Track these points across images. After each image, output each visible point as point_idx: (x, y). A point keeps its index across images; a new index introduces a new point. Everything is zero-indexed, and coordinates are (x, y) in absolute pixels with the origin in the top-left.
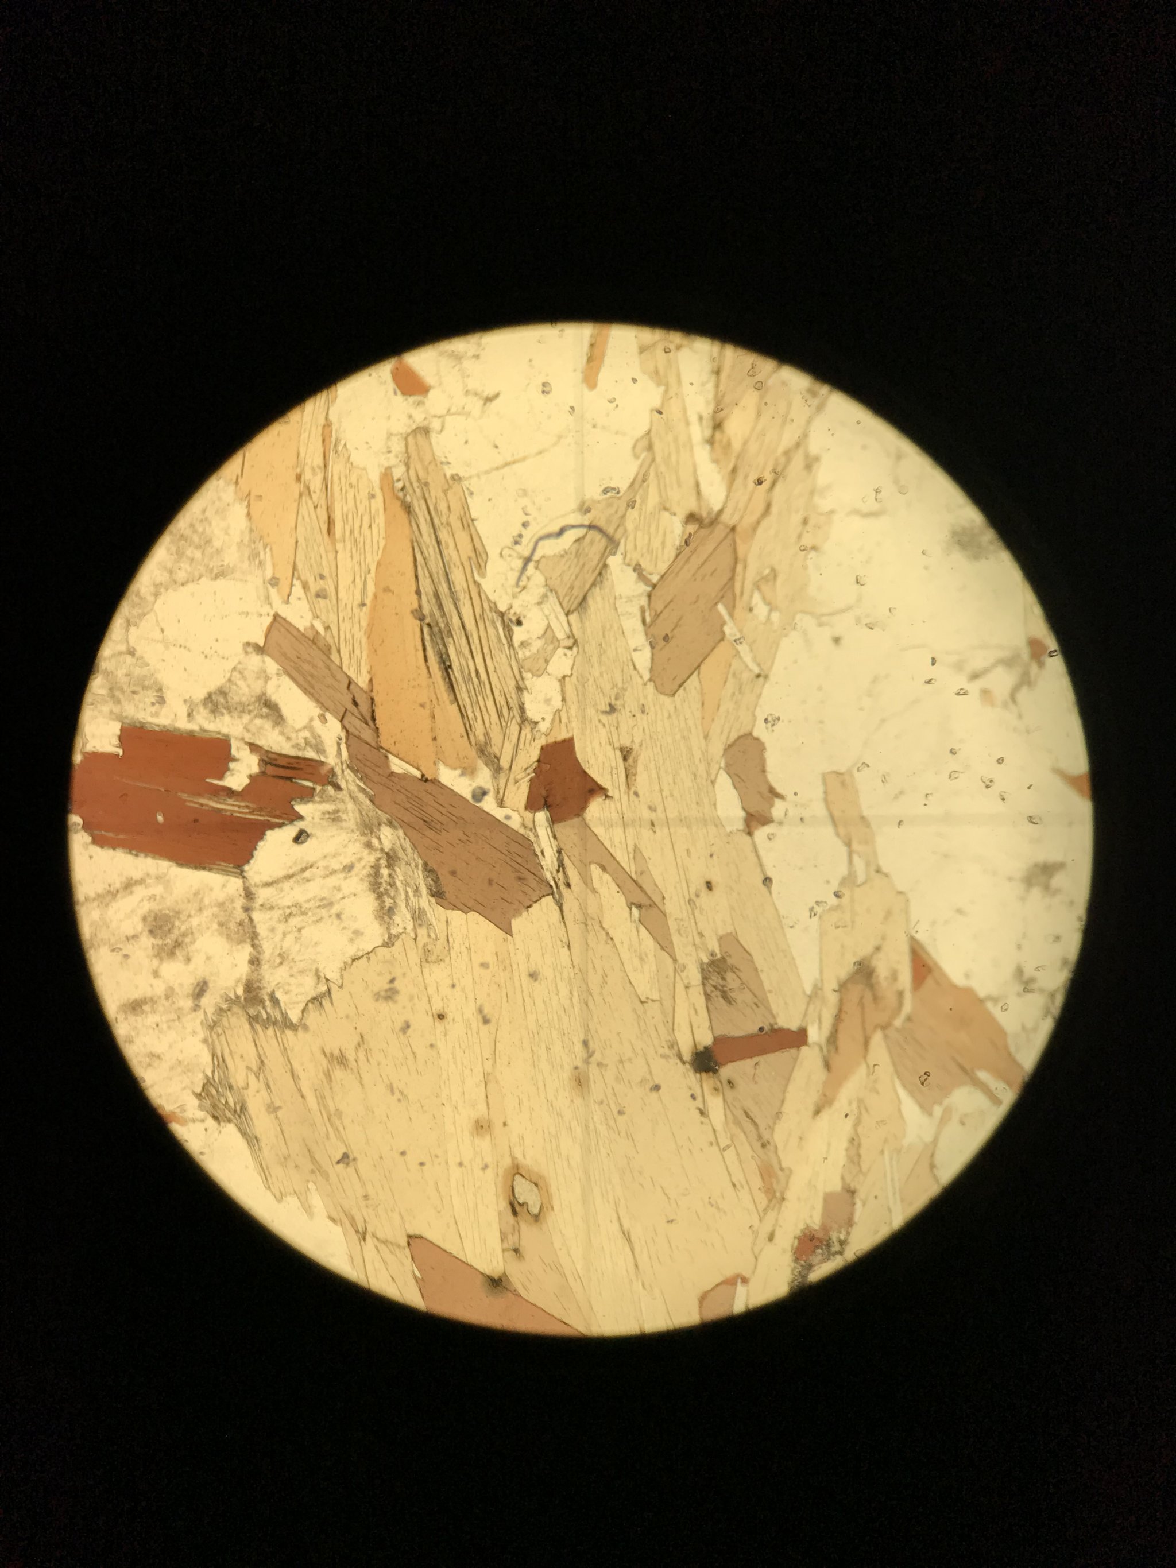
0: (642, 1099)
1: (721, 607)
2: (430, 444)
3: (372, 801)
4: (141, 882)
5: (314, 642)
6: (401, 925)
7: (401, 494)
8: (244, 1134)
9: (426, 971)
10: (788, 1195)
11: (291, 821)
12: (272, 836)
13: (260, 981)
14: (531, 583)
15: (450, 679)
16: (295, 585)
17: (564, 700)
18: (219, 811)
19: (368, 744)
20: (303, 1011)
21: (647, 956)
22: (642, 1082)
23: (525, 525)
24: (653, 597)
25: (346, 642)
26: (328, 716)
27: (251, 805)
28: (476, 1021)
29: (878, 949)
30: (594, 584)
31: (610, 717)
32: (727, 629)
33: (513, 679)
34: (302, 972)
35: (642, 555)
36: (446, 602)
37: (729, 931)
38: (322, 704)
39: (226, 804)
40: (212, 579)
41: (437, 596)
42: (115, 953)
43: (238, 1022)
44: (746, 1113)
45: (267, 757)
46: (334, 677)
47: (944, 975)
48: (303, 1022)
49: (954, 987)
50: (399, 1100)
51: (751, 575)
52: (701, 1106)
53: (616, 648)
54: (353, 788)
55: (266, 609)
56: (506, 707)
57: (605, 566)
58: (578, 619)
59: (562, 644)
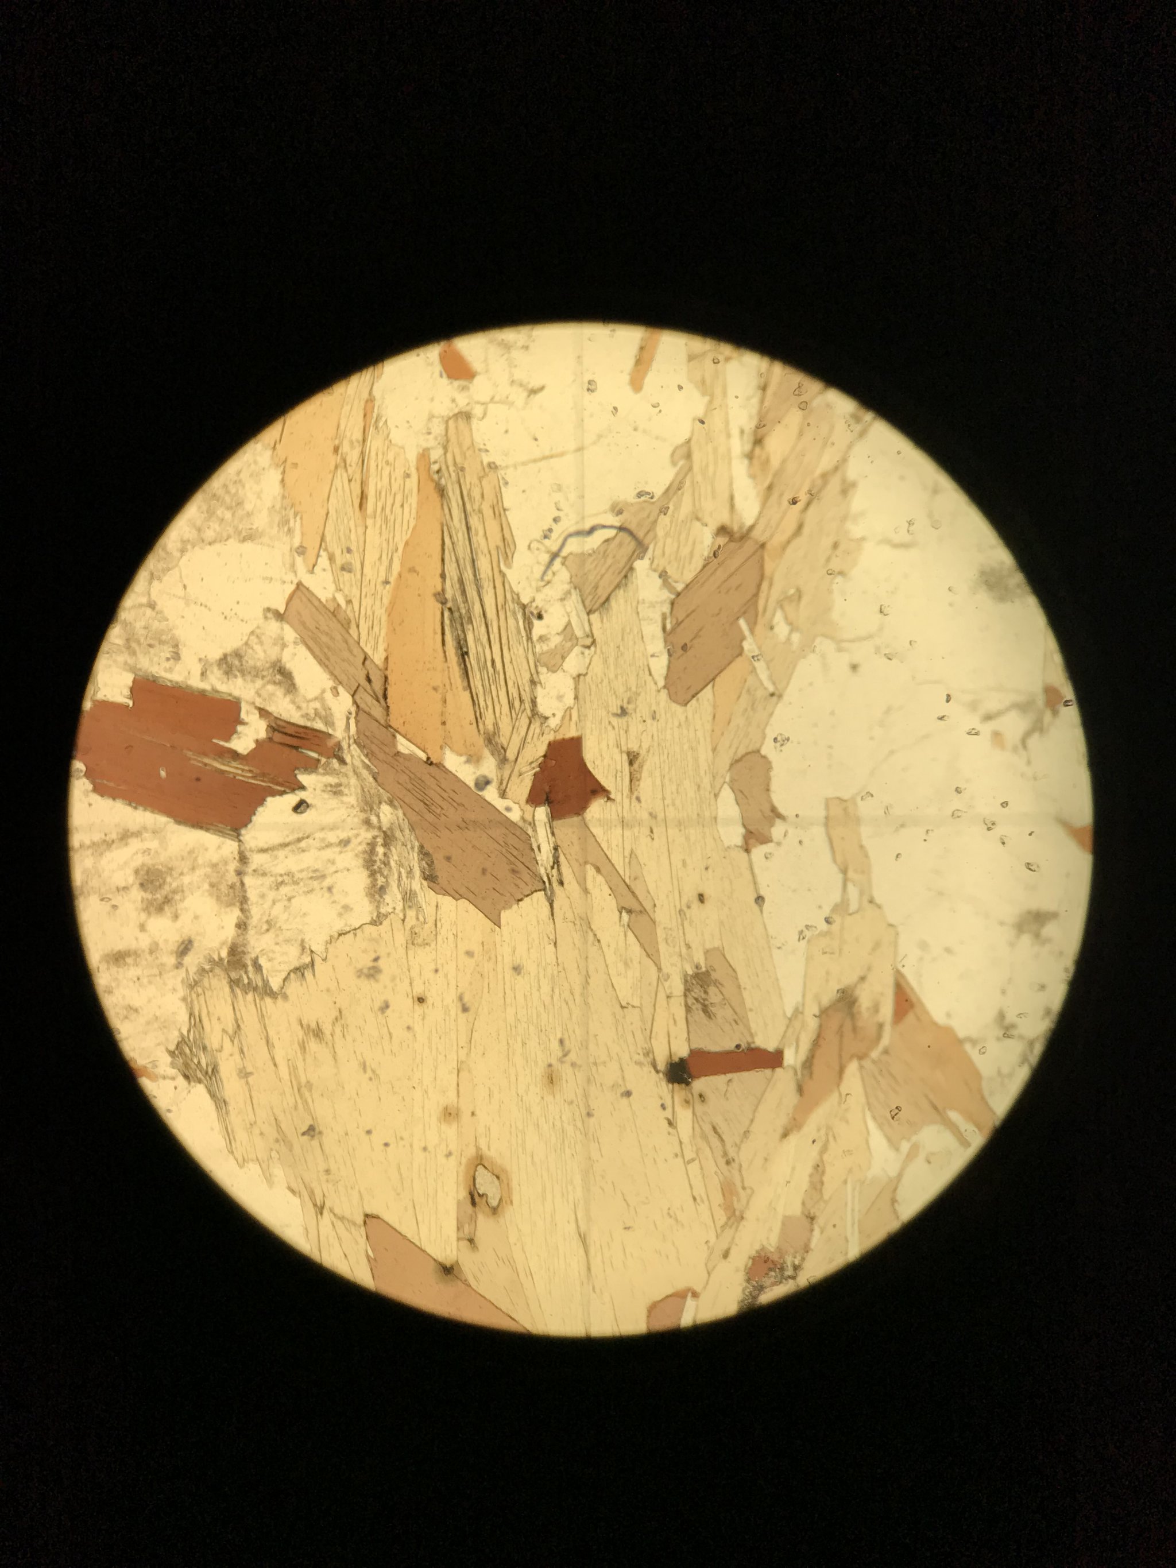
0: (612, 1104)
1: (742, 623)
2: (471, 429)
3: (375, 779)
4: (137, 834)
5: (333, 614)
6: (391, 906)
7: (436, 477)
8: (213, 1096)
9: (411, 953)
10: (748, 1214)
11: (293, 790)
12: (272, 803)
13: (244, 945)
14: (556, 579)
15: (465, 665)
16: (321, 556)
17: (576, 698)
18: (223, 772)
19: (377, 721)
20: (285, 980)
21: (631, 961)
22: (614, 1086)
23: (556, 520)
24: (676, 605)
25: (366, 618)
26: (341, 689)
27: (255, 770)
28: (455, 1009)
29: (863, 979)
30: (618, 586)
31: (620, 720)
32: (746, 645)
33: (529, 672)
34: (287, 941)
35: (669, 562)
36: (469, 588)
37: (716, 946)
38: (336, 677)
39: (228, 766)
40: (239, 541)
41: (461, 582)
42: (104, 903)
43: (219, 984)
44: (714, 1129)
45: (276, 723)
46: (350, 651)
47: (927, 1013)
48: (283, 991)
49: (935, 1024)
50: (371, 1079)
51: (775, 594)
52: (670, 1117)
53: (634, 652)
54: (357, 763)
55: (290, 577)
56: (518, 699)
57: (631, 569)
58: (599, 620)
59: (581, 642)
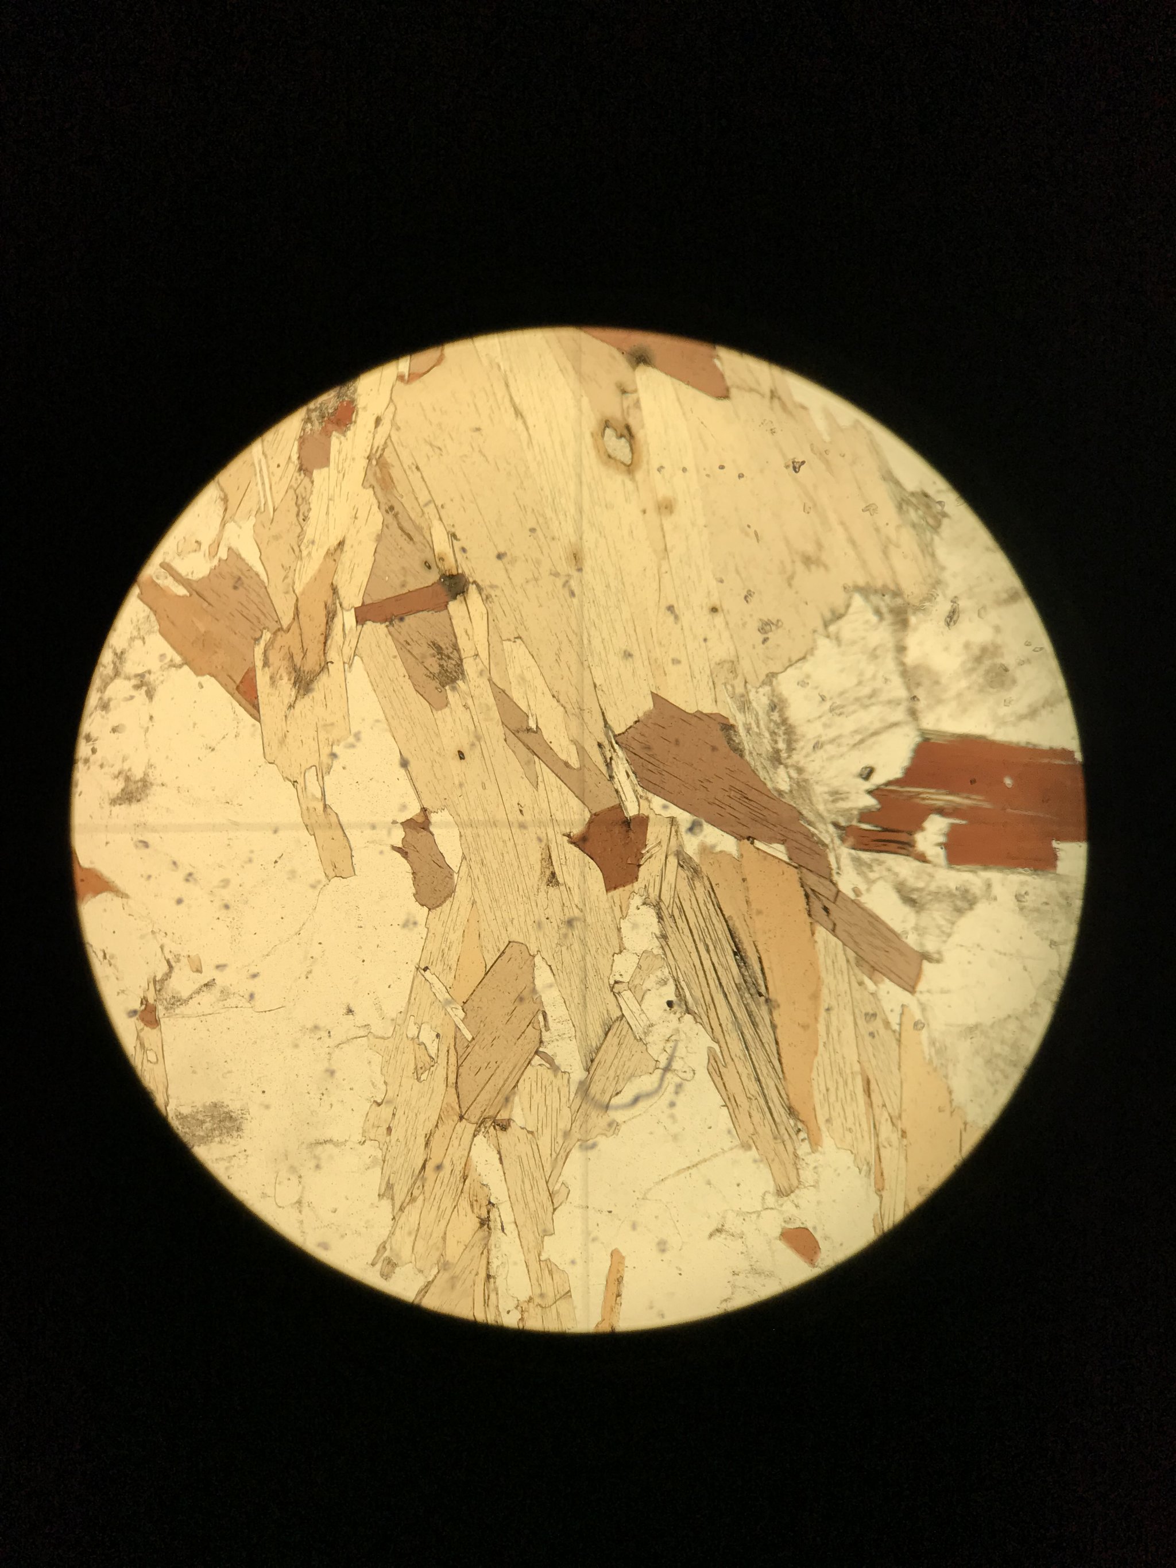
0: (513, 544)
1: (468, 1035)
2: (774, 1181)
3: (801, 814)
4: (1021, 718)
5: (874, 968)
6: (761, 694)
7: (800, 1126)
8: (897, 483)
9: (733, 652)
10: (365, 462)
11: (878, 788)
12: (897, 773)
13: (895, 631)
14: (661, 1045)
15: (735, 942)
16: (898, 1024)
17: (619, 930)
18: (951, 793)
19: (811, 871)
20: (850, 605)
21: (519, 682)
22: (514, 561)
23: (672, 1105)
24: (538, 1039)
25: (842, 971)
26: (852, 896)
27: (918, 801)
28: (680, 607)
29: (291, 706)
30: (598, 1050)
31: (572, 914)
32: (462, 1014)
33: (671, 947)
34: (853, 643)
35: (551, 1083)
36: (746, 1020)
37: (439, 712)
38: (859, 907)
39: (947, 801)
40: (981, 1024)
41: (755, 1024)
43: (912, 588)
44: (411, 539)
45: (908, 851)
46: (851, 936)
47: (225, 686)
48: (849, 594)
49: (214, 676)
50: (749, 526)
51: (440, 1071)
52: (455, 542)
53: (570, 985)
54: (821, 826)
55: (924, 998)
56: (676, 918)
57: (588, 1070)
58: (611, 1013)
59: (625, 985)
